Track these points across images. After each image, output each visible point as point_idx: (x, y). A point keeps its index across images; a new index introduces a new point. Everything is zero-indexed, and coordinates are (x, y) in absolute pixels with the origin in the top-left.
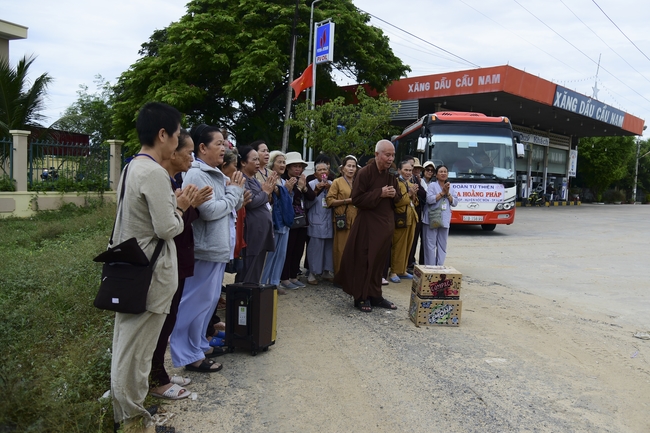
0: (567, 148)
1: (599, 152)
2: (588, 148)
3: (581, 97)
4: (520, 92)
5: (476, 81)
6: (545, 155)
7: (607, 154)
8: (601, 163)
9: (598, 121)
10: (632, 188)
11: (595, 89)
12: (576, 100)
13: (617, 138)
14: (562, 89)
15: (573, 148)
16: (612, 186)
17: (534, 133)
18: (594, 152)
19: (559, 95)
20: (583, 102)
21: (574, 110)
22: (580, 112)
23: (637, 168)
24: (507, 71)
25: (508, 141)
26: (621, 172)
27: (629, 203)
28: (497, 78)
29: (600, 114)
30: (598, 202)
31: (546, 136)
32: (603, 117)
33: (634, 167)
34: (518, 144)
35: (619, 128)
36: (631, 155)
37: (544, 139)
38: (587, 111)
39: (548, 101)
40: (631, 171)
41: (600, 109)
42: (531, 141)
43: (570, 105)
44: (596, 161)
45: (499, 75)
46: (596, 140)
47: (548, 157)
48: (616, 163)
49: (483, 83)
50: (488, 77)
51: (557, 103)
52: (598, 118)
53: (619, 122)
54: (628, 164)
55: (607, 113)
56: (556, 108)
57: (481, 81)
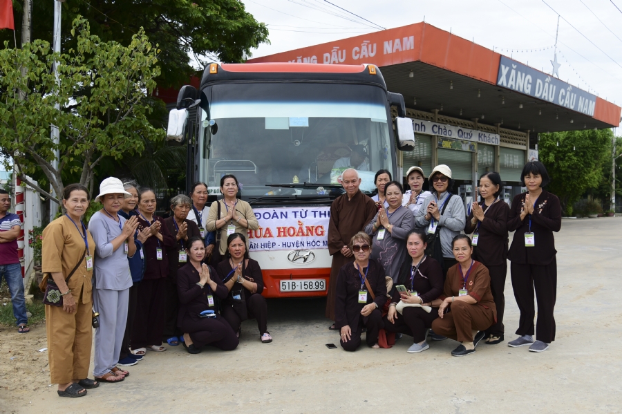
0: (524, 148)
1: (566, 152)
2: (551, 148)
3: (537, 74)
4: (446, 63)
5: (380, 48)
6: (495, 157)
7: (576, 154)
8: (569, 167)
9: (562, 108)
10: (609, 196)
11: (555, 64)
12: (529, 77)
13: (587, 132)
14: (510, 62)
15: (532, 147)
16: (585, 196)
17: (478, 128)
18: (559, 152)
19: (504, 70)
20: (539, 81)
21: (528, 91)
22: (537, 95)
23: (613, 171)
24: (424, 31)
25: (378, 113)
26: (594, 176)
27: (607, 215)
28: (409, 43)
29: (564, 97)
30: (568, 216)
31: (495, 132)
32: (568, 102)
33: (610, 169)
34: (399, 120)
35: (590, 117)
36: (606, 154)
37: (492, 136)
38: (546, 93)
39: (490, 78)
40: (607, 175)
41: (563, 91)
42: (475, 138)
43: (521, 84)
44: (564, 164)
45: (412, 38)
46: (561, 135)
47: (500, 161)
48: (588, 165)
49: (390, 51)
50: (397, 41)
51: (502, 81)
52: (561, 103)
53: (589, 109)
54: (603, 166)
55: (574, 96)
56: (502, 89)
57: (388, 48)
